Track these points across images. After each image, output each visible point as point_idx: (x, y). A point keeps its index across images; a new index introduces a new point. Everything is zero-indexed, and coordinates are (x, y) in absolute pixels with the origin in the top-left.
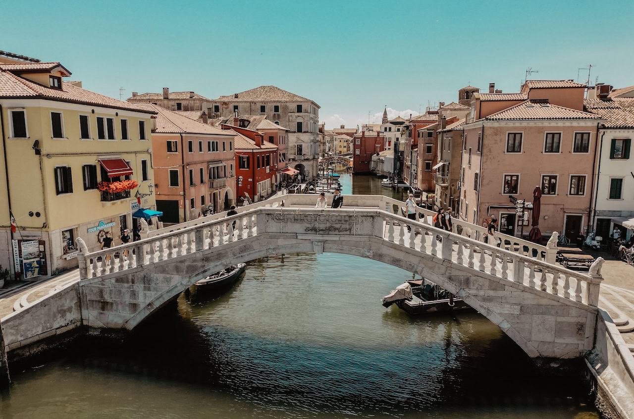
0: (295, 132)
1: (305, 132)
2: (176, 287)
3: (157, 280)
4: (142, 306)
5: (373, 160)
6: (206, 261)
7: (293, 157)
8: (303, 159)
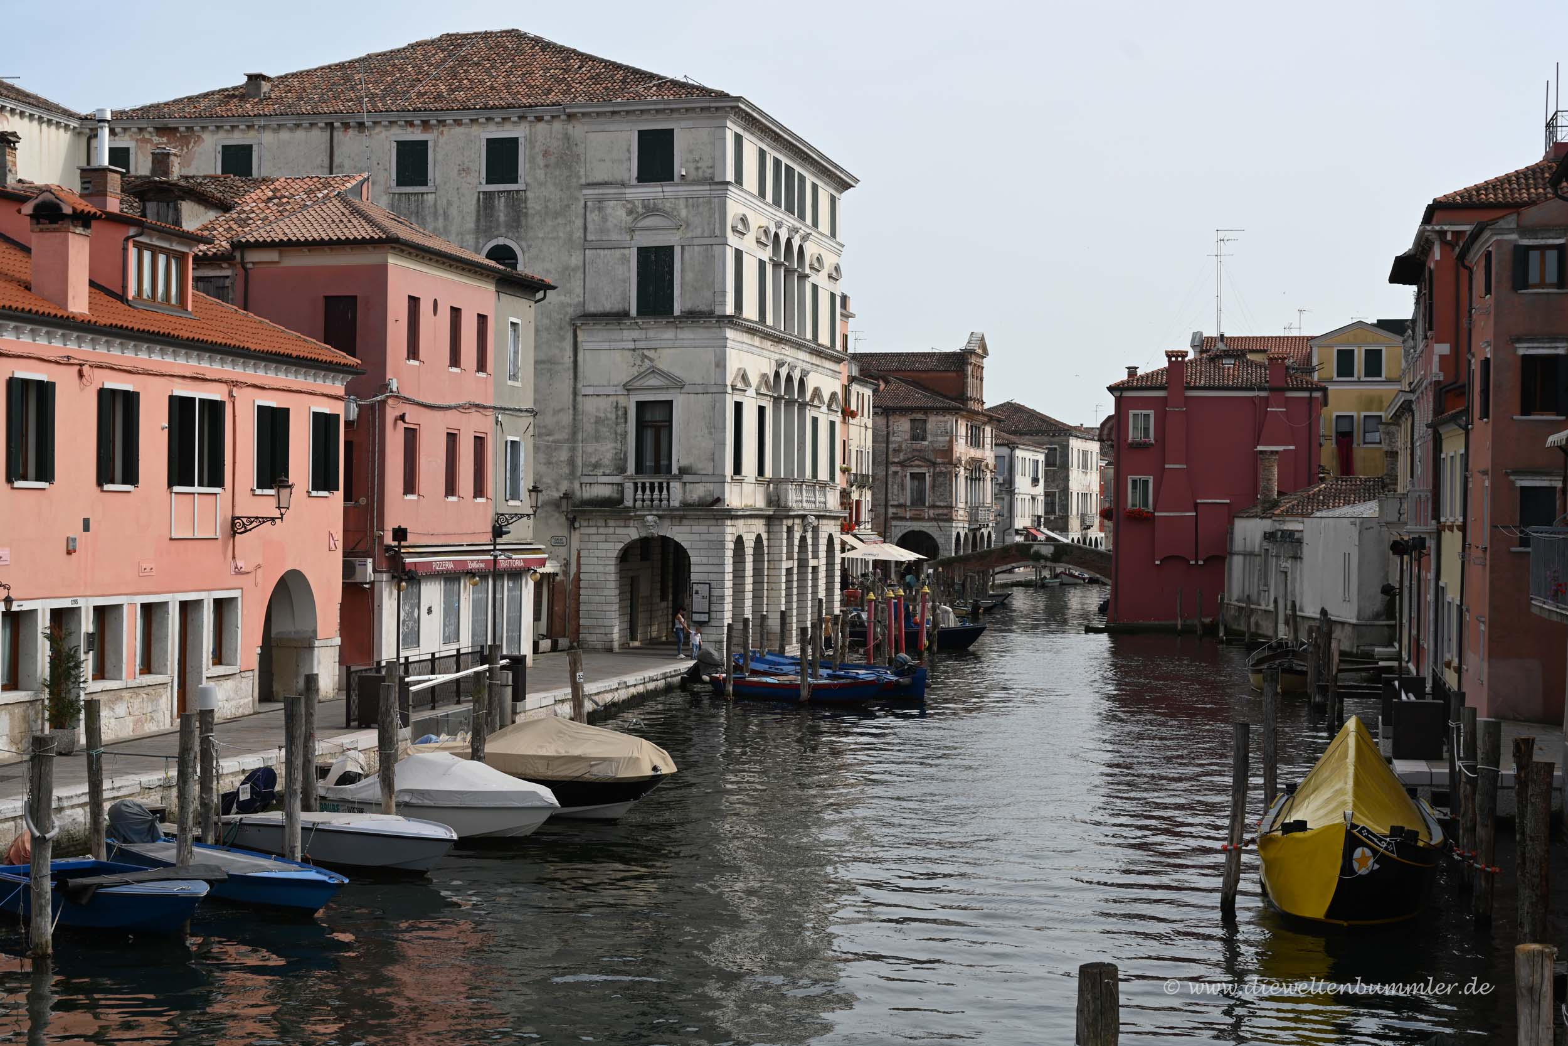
0: (619, 317)
1: (693, 317)
5: (1238, 545)
7: (605, 491)
8: (675, 503)
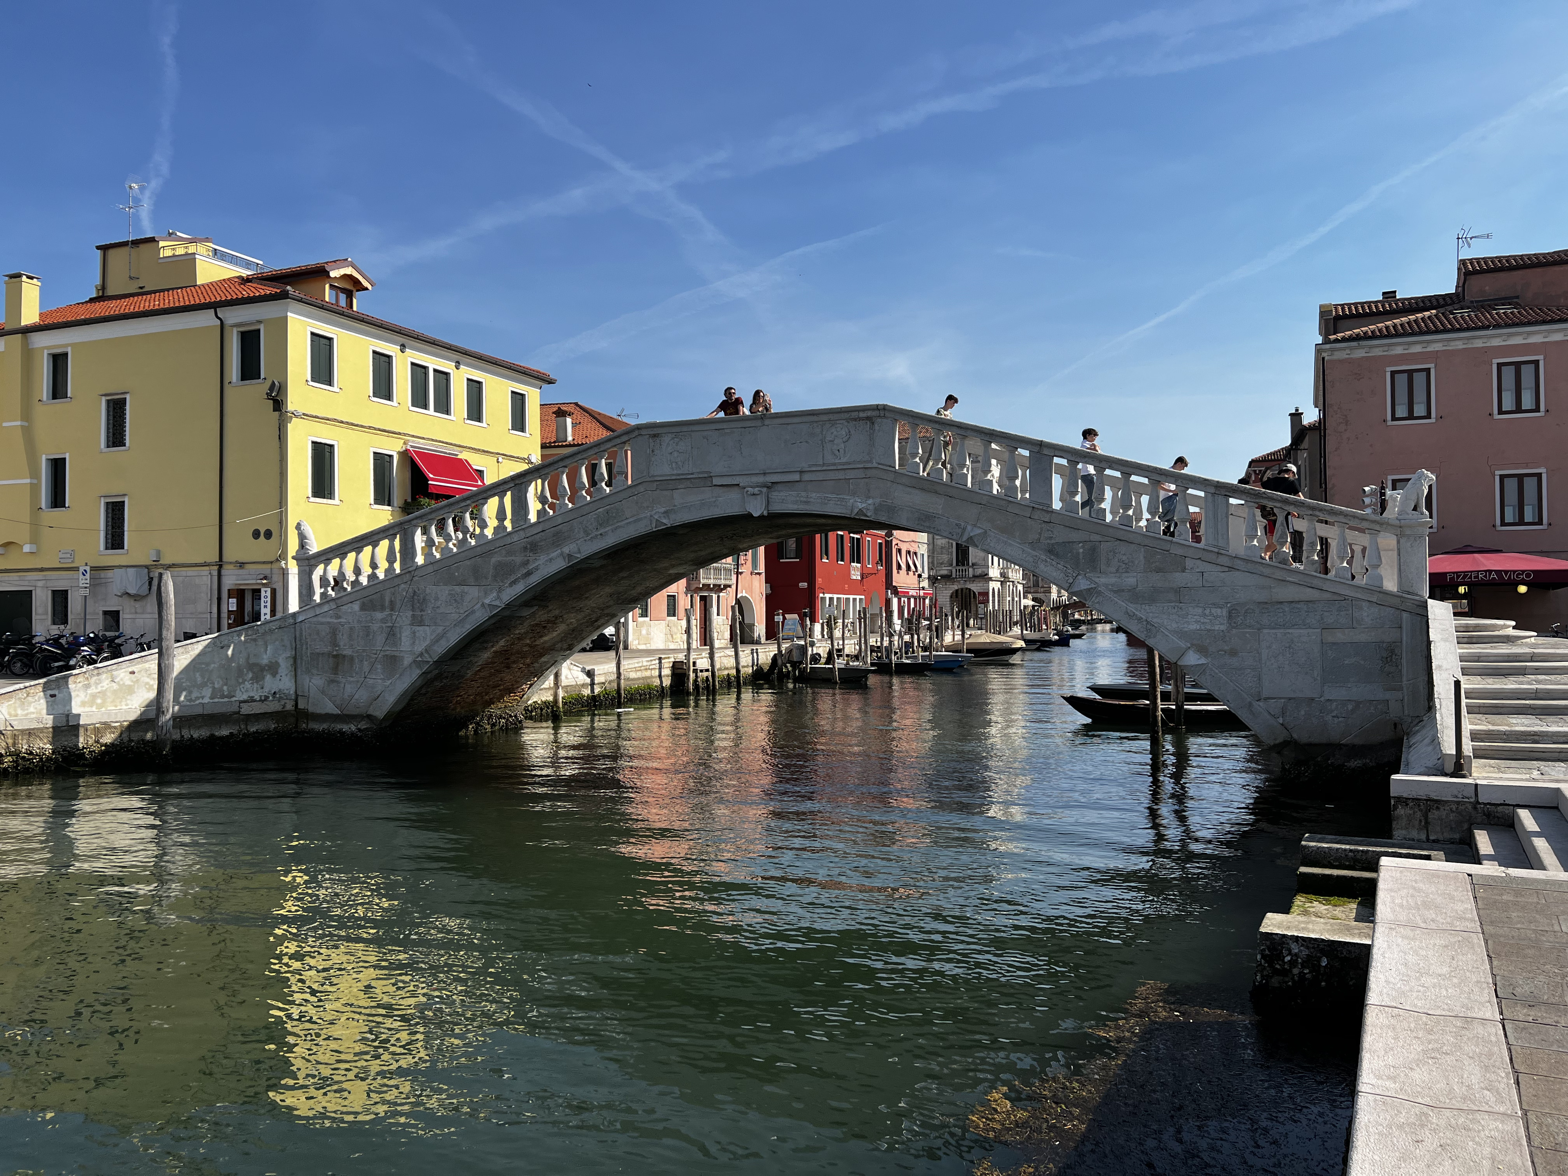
2: (473, 612)
3: (437, 599)
4: (407, 660)
6: (531, 550)
7: (945, 572)
8: (971, 576)
